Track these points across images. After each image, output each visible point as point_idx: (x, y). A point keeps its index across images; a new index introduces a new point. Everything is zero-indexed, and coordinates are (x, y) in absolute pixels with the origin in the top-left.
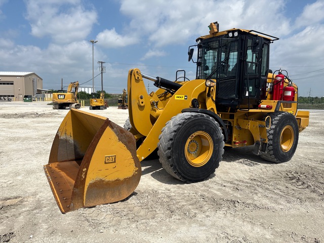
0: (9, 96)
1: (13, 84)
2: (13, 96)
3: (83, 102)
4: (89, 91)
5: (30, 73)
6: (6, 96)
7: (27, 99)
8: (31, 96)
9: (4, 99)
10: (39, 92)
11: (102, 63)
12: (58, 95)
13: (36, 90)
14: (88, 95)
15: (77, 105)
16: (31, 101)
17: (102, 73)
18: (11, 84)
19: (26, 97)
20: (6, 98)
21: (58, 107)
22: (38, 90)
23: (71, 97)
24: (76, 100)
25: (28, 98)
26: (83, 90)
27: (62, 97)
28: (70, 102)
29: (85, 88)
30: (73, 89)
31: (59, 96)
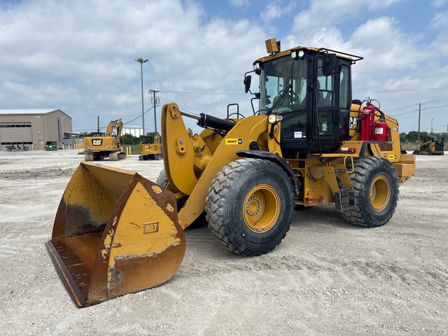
0: (25, 143)
1: (30, 126)
2: (31, 143)
3: (129, 148)
4: (137, 133)
5: (53, 110)
6: (21, 143)
7: (51, 147)
8: (55, 143)
9: (18, 147)
10: (67, 136)
11: (154, 92)
12: (92, 141)
13: (63, 133)
14: (135, 138)
15: (121, 153)
16: (55, 149)
17: (155, 107)
18: (28, 126)
19: (49, 143)
20: (21, 146)
21: (92, 157)
22: (65, 133)
23: (111, 143)
24: (118, 147)
25: (51, 145)
26: (128, 132)
27: (98, 143)
28: (110, 149)
29: (130, 128)
30: (115, 131)
31: (94, 141)
